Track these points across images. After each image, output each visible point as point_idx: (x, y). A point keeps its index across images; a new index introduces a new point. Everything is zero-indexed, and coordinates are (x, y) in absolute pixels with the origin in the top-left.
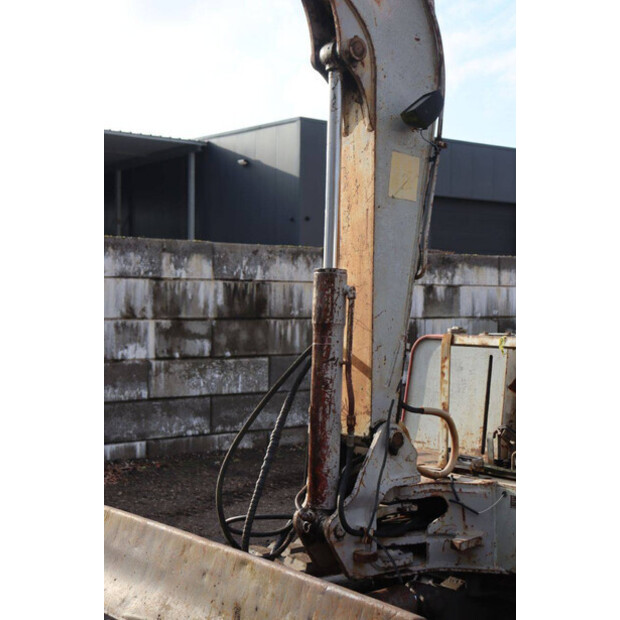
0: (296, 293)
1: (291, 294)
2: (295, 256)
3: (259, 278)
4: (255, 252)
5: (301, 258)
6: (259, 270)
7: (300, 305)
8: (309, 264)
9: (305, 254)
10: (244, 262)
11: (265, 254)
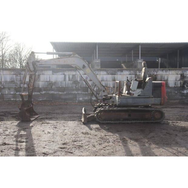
0: (163, 77)
1: (162, 77)
2: (163, 70)
3: (155, 74)
4: (154, 70)
5: (164, 70)
6: (155, 73)
7: (164, 78)
8: (166, 71)
9: (165, 70)
10: (152, 71)
11: (157, 70)
